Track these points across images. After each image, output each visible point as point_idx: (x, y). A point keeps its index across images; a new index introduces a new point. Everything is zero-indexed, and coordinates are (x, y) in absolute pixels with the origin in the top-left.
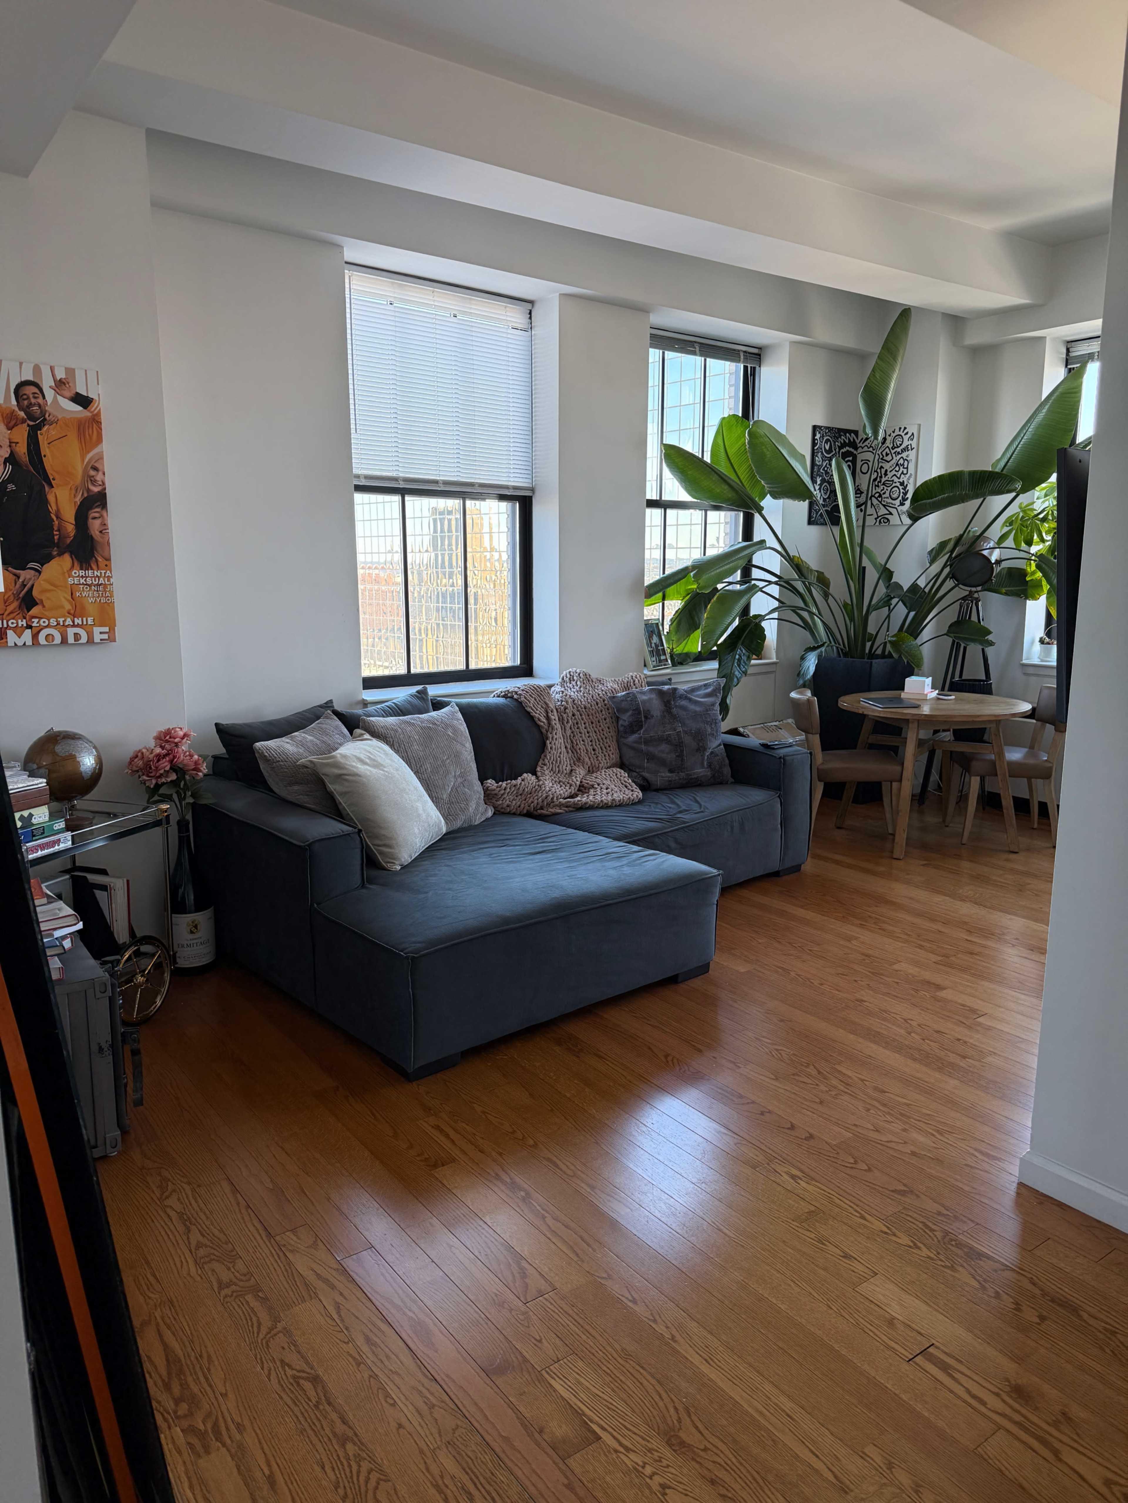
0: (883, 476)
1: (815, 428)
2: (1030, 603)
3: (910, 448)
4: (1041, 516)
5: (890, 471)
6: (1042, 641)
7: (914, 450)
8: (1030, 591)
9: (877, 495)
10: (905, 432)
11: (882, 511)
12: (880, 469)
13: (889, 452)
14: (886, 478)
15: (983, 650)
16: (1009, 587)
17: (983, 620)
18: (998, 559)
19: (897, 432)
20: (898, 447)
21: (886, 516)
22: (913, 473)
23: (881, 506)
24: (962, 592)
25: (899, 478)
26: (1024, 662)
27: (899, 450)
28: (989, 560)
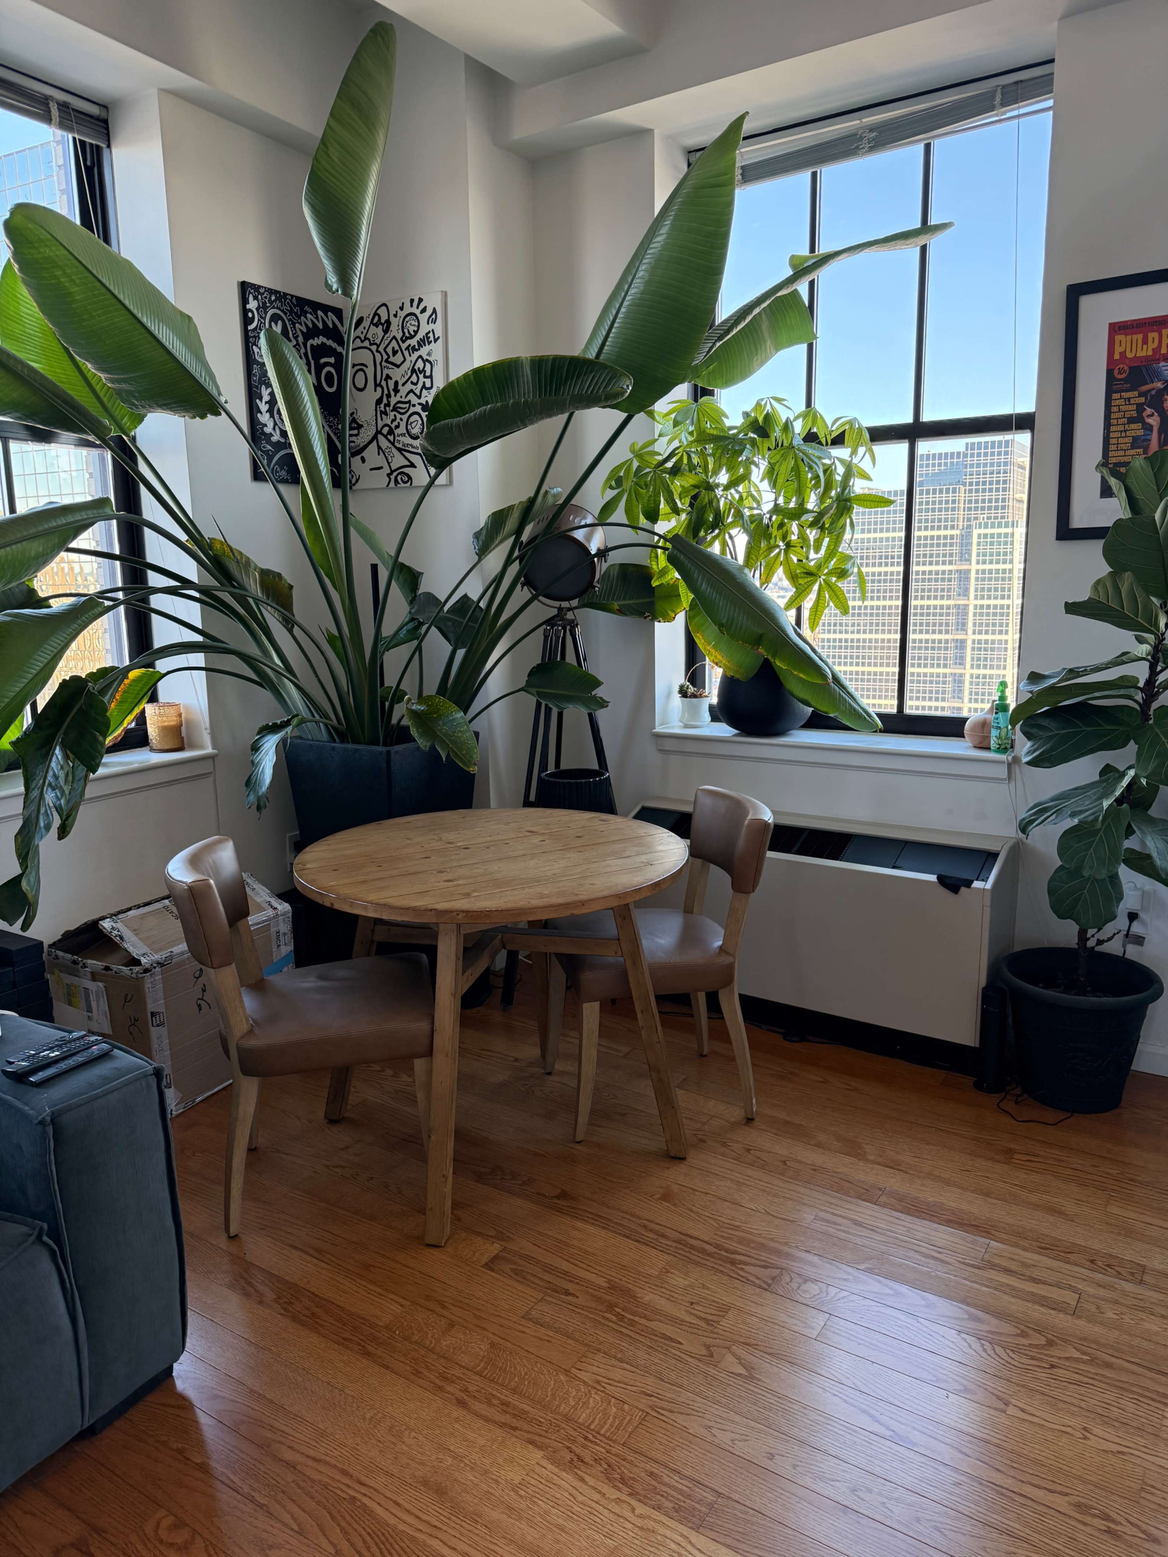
0: (392, 393)
1: (244, 287)
2: (660, 628)
3: (432, 339)
4: (669, 465)
5: (403, 385)
6: (683, 692)
7: (440, 341)
8: (659, 606)
9: (385, 430)
10: (421, 307)
11: (398, 461)
12: (386, 380)
13: (397, 348)
14: (398, 398)
15: (590, 715)
16: (624, 599)
17: (585, 660)
18: (602, 548)
19: (408, 309)
20: (412, 337)
21: (405, 470)
23: (394, 450)
24: (544, 609)
25: (419, 397)
26: (659, 729)
27: (413, 342)
28: (586, 551)
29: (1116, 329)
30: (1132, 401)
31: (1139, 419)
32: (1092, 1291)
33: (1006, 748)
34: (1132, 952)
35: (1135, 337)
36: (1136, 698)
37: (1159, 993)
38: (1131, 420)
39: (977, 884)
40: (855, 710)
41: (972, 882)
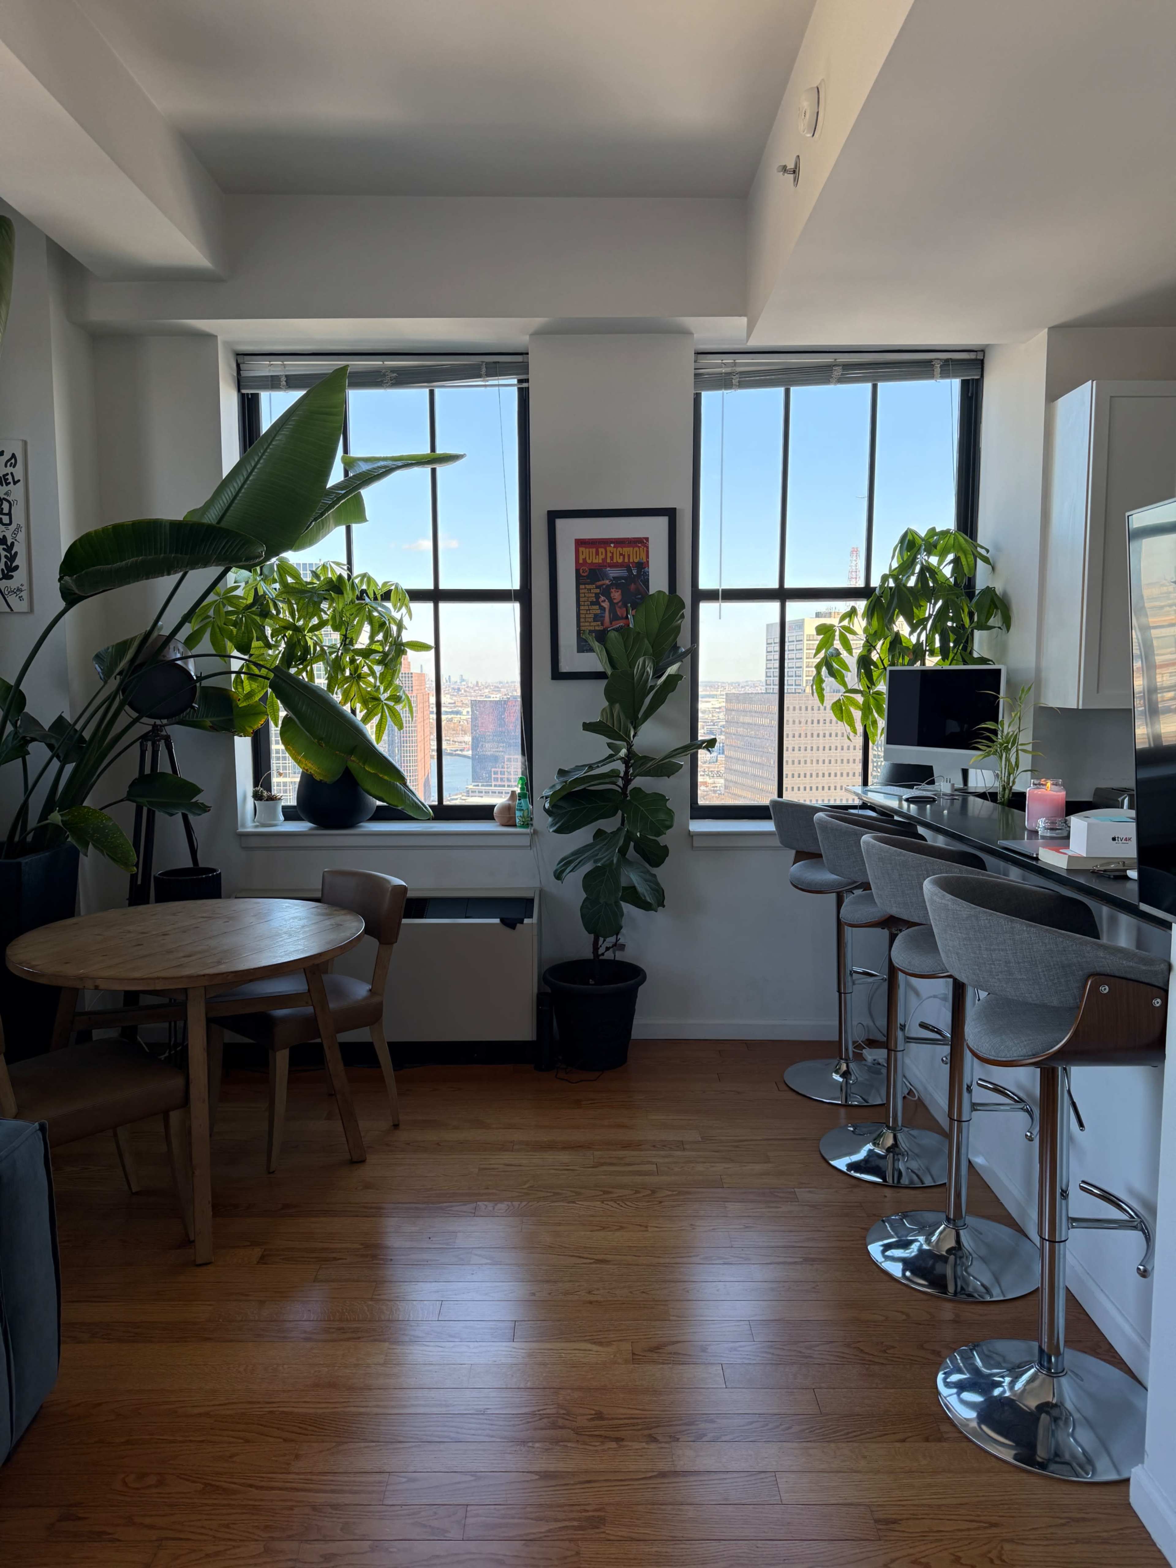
6: (258, 797)
7: (20, 484)
8: (236, 723)
15: (185, 820)
17: (182, 771)
22: (23, 523)
24: (144, 726)
26: (240, 830)
28: (188, 676)
29: (580, 543)
30: (592, 591)
31: (597, 603)
32: (661, 1160)
33: (528, 824)
34: (619, 956)
35: (591, 550)
36: (618, 783)
37: (644, 979)
38: (592, 603)
39: (526, 921)
40: (416, 803)
41: (523, 920)
